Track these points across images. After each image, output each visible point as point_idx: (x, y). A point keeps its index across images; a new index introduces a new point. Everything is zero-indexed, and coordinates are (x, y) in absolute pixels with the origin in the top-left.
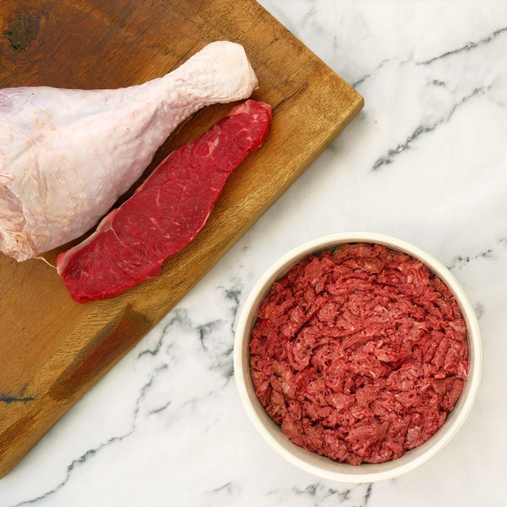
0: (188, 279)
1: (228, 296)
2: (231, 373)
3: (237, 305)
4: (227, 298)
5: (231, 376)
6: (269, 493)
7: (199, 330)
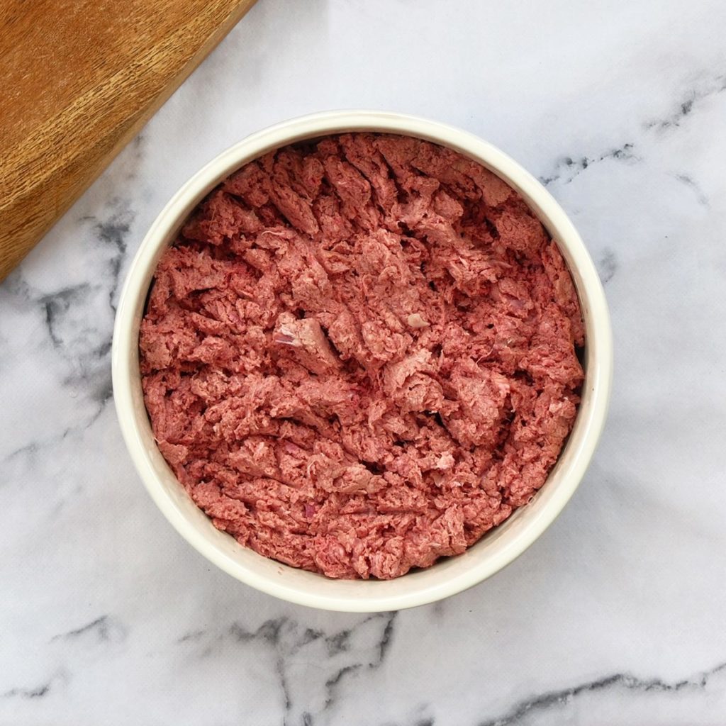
0: (40, 214)
1: (102, 235)
2: (106, 393)
3: (121, 254)
4: (101, 240)
5: (107, 398)
6: (185, 638)
7: (44, 305)
